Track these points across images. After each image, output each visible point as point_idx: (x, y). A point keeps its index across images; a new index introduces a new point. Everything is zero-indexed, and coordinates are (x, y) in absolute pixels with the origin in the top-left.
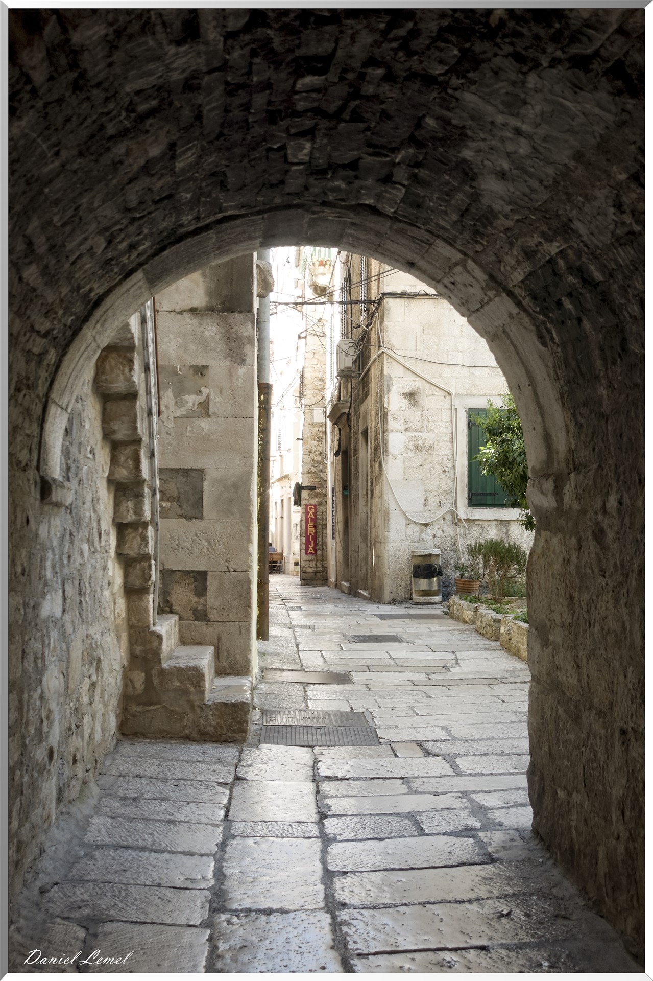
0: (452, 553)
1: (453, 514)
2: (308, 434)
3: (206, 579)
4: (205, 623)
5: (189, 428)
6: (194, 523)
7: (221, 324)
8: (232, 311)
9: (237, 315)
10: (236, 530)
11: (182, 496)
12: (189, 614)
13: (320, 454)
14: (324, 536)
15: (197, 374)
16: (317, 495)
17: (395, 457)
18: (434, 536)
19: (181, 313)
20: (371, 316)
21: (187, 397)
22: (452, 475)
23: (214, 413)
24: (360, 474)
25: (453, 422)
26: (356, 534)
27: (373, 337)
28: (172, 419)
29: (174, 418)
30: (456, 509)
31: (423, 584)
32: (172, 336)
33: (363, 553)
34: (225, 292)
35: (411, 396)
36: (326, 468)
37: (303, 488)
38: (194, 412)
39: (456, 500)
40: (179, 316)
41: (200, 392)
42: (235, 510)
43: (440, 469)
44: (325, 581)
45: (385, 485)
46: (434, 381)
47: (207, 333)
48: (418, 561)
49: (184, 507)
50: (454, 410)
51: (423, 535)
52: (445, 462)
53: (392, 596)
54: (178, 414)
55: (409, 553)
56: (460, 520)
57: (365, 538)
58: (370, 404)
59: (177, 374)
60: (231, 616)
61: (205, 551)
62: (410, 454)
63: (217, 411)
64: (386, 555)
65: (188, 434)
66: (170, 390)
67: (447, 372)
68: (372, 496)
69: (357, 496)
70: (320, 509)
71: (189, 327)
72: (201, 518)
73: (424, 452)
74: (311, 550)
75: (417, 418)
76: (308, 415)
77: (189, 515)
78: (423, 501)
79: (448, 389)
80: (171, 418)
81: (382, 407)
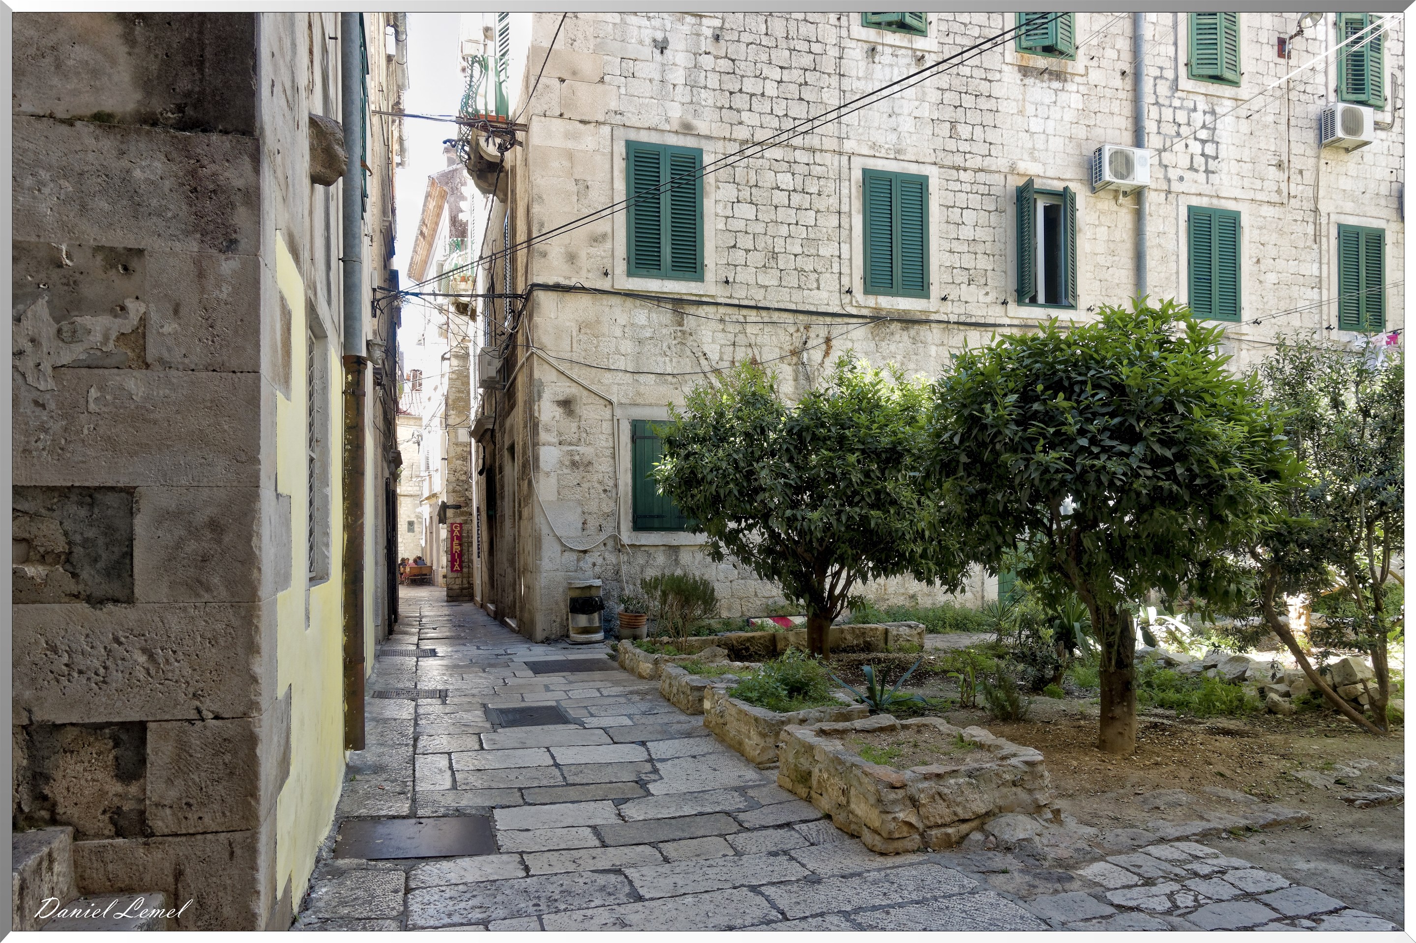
0: (615, 583)
1: (616, 539)
2: (452, 454)
3: (143, 741)
4: (141, 840)
5: (94, 393)
6: (110, 613)
7: (174, 155)
8: (204, 127)
9: (214, 137)
10: (220, 627)
11: (78, 551)
12: (103, 822)
13: (466, 473)
14: (470, 553)
15: (113, 266)
16: (462, 514)
17: (548, 474)
18: (594, 565)
19: (70, 122)
20: (516, 316)
21: (86, 320)
22: (614, 495)
23: (161, 361)
24: (506, 493)
25: (614, 434)
26: (502, 557)
27: (520, 339)
28: (49, 371)
29: (55, 368)
30: (619, 532)
31: (582, 620)
32: (44, 175)
33: (509, 578)
34: (184, 84)
35: (566, 404)
36: (471, 487)
37: (448, 507)
38: (108, 354)
39: (619, 523)
40: (64, 129)
41: (123, 308)
42: (216, 580)
43: (600, 489)
44: (471, 598)
45: (536, 504)
46: (593, 388)
47: (137, 173)
48: (576, 594)
49: (84, 575)
50: (614, 421)
51: (581, 564)
52: (606, 480)
53: (545, 634)
54: (66, 358)
55: (565, 584)
56: (623, 546)
57: (512, 562)
58: (518, 415)
59: (60, 265)
60: (207, 820)
61: (142, 675)
62: (566, 471)
63: (166, 356)
64: (538, 587)
65: (92, 406)
66: (42, 302)
67: (608, 378)
68: (520, 518)
69: (503, 516)
70: (465, 527)
71: (91, 157)
72: (130, 600)
73: (581, 468)
74: (457, 567)
75: (573, 430)
76: (452, 435)
77: (98, 593)
78: (580, 525)
79: (609, 397)
80: (46, 366)
81: (532, 416)
